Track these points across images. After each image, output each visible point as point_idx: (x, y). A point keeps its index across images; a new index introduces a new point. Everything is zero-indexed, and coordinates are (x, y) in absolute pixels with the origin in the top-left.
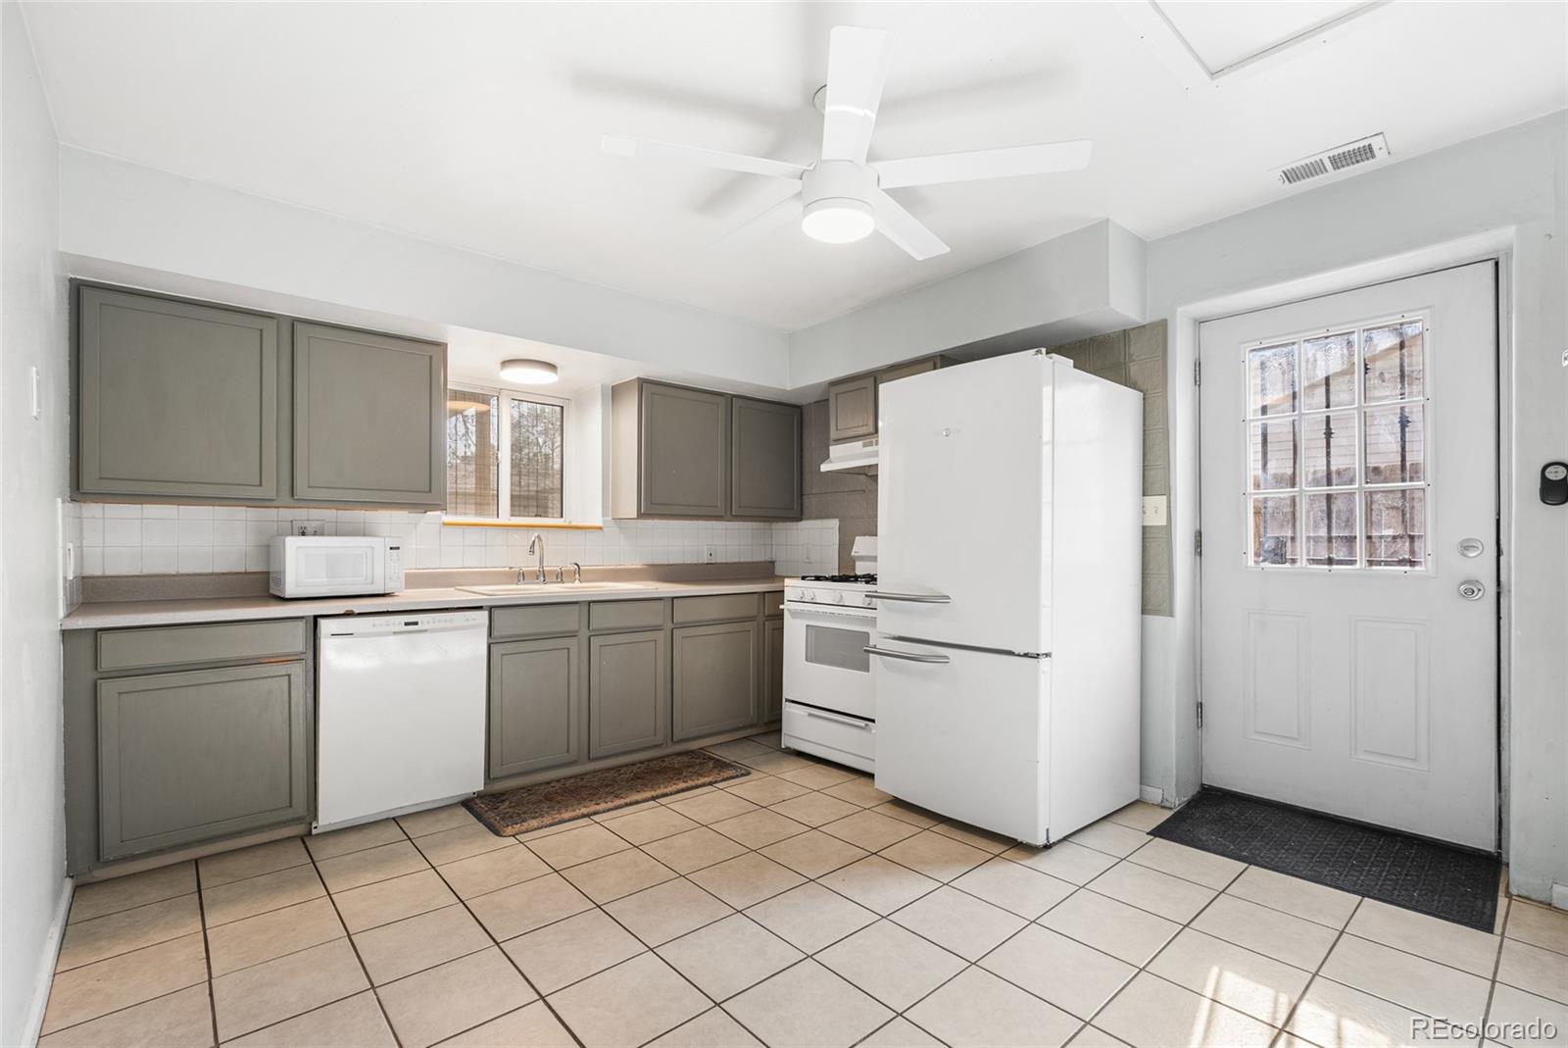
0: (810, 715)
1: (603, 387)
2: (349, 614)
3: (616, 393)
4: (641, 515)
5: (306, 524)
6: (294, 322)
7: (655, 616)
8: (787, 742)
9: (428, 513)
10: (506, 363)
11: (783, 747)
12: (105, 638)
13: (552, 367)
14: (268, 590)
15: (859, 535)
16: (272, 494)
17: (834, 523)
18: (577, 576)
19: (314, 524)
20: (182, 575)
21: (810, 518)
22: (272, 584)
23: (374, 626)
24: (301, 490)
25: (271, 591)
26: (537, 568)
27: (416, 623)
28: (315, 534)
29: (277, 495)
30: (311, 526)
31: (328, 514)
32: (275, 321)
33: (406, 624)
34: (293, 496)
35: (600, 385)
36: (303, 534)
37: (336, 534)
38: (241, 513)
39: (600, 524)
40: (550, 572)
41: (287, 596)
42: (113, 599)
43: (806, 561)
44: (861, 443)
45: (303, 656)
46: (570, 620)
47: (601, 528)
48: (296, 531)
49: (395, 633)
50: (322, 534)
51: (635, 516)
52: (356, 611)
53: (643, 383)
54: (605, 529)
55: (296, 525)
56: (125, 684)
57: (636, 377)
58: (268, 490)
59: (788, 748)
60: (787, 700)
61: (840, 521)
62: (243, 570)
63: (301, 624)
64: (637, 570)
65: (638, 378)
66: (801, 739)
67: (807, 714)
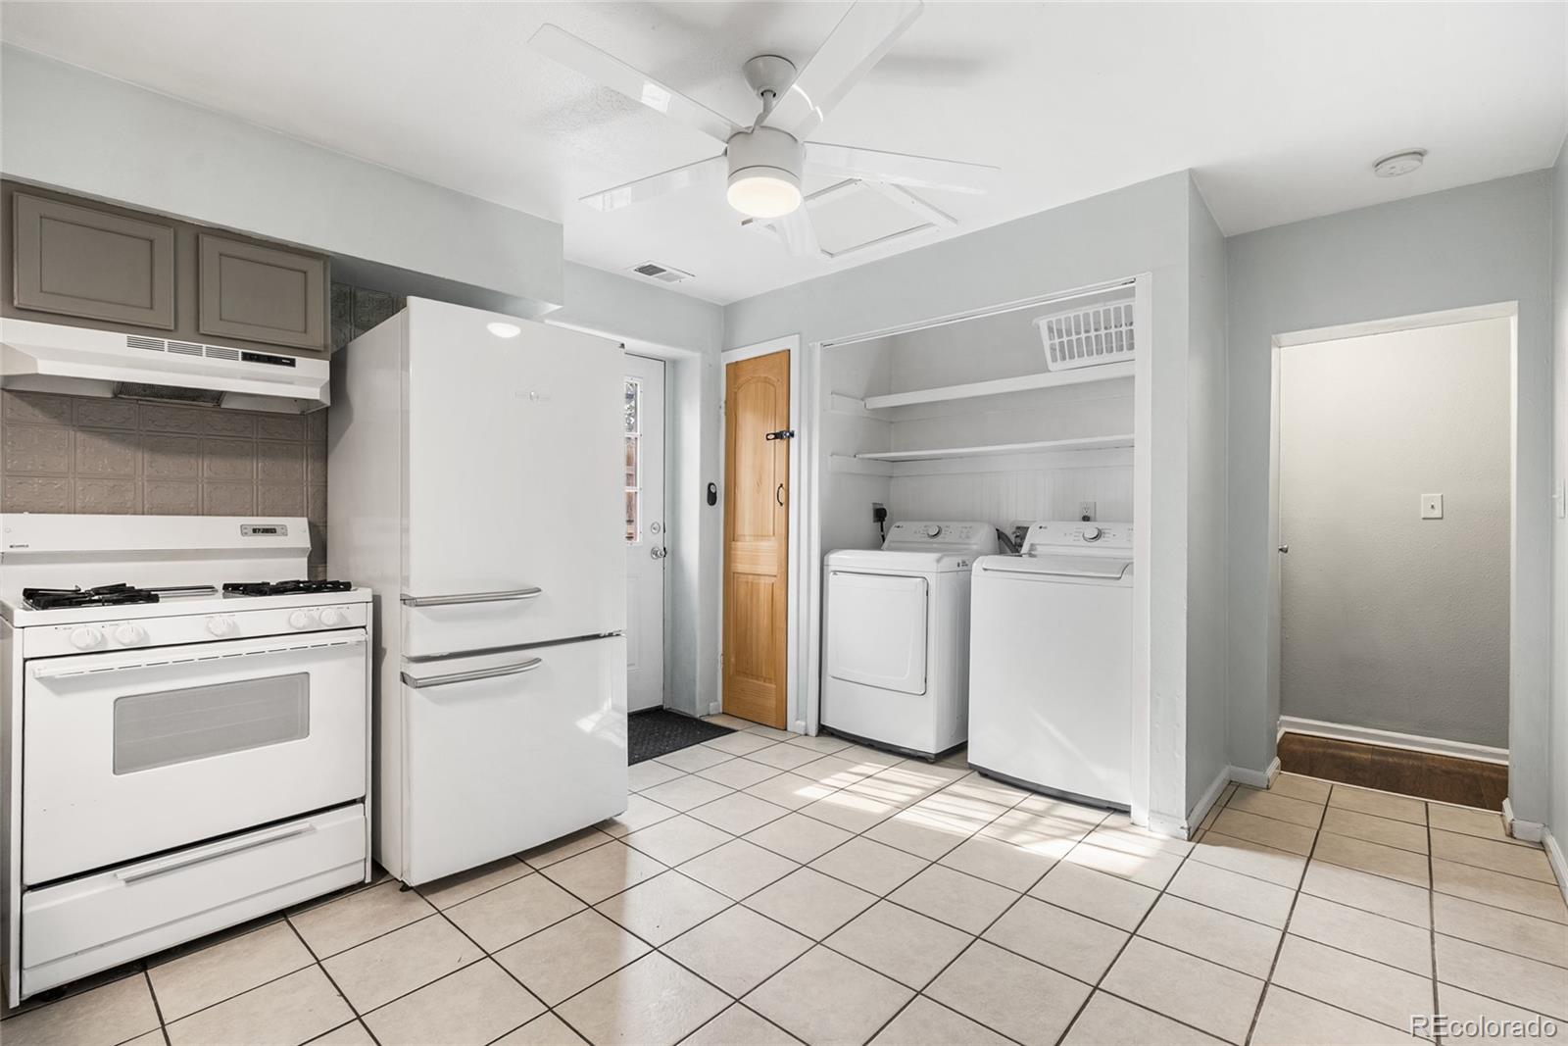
0: (129, 881)
11: (15, 1004)
60: (26, 891)
66: (102, 946)
67: (123, 883)
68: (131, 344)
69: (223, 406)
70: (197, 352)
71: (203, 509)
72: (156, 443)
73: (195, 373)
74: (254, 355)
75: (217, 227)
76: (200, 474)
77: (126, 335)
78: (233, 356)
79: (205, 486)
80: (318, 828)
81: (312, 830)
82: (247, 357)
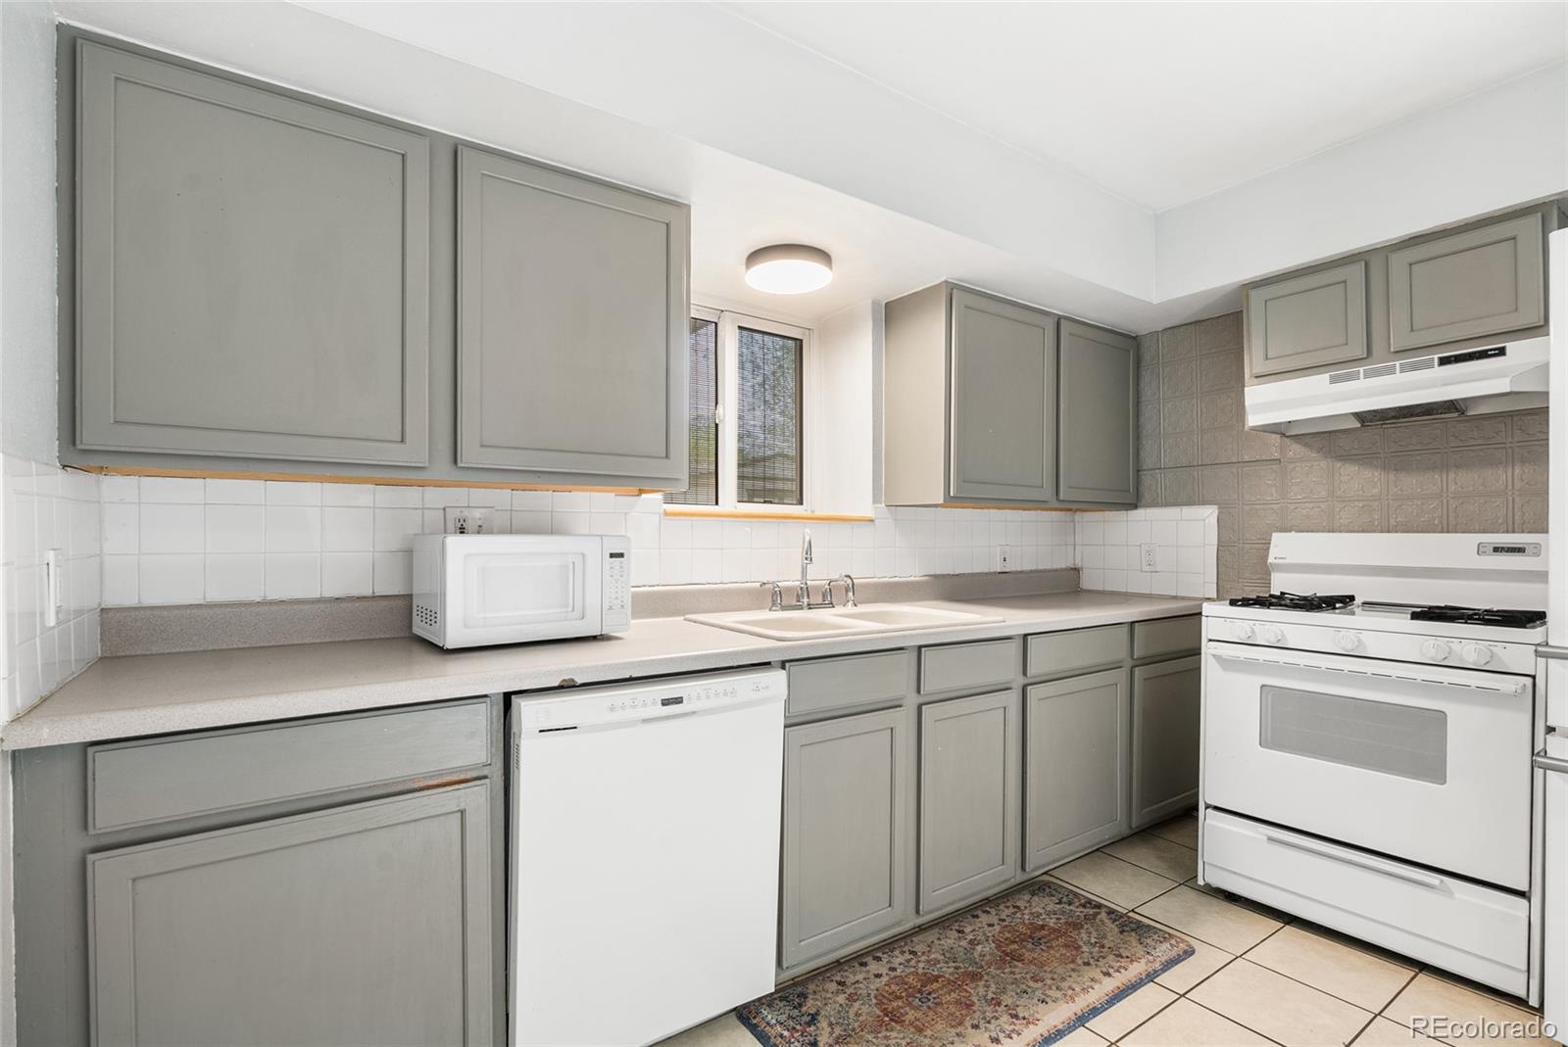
0: (1270, 839)
1: (875, 304)
2: (567, 687)
3: (893, 314)
4: (951, 501)
5: (466, 513)
6: (456, 150)
7: (1003, 666)
8: (1208, 875)
9: (643, 496)
10: (756, 256)
11: (1201, 882)
12: (101, 759)
13: (822, 255)
14: (410, 626)
15: (1276, 531)
16: (421, 459)
17: (1209, 514)
18: (851, 594)
19: (477, 514)
20: (271, 603)
21: (1154, 504)
22: (416, 619)
23: (612, 709)
24: (469, 454)
25: (417, 630)
26: (798, 583)
27: (678, 701)
28: (480, 530)
29: (430, 462)
30: (476, 516)
31: (500, 498)
32: (428, 140)
33: (666, 702)
34: (455, 462)
35: (870, 301)
36: (462, 531)
37: (510, 530)
38: (363, 495)
39: (869, 513)
40: (816, 588)
41: (449, 645)
42: (155, 649)
43: (1147, 568)
44: (1326, 377)
45: (485, 772)
46: (896, 680)
47: (872, 521)
48: (451, 526)
49: (645, 721)
50: (490, 532)
51: (941, 502)
52: (579, 681)
53: (952, 292)
54: (877, 521)
55: (452, 515)
56: (146, 858)
57: (942, 280)
58: (415, 451)
59: (1207, 885)
60: (1207, 807)
61: (1219, 508)
62: (368, 592)
63: (482, 708)
64: (918, 582)
65: (946, 282)
66: (1251, 879)
67: (1266, 838)
68: (1334, 380)
69: (1471, 413)
70: (1391, 371)
71: (1448, 524)
72: (1397, 462)
73: (1428, 387)
74: (1451, 357)
75: (1407, 238)
76: (1445, 490)
77: (1327, 375)
78: (1429, 365)
79: (1451, 501)
80: (1457, 895)
81: (1450, 894)
82: (1444, 361)
